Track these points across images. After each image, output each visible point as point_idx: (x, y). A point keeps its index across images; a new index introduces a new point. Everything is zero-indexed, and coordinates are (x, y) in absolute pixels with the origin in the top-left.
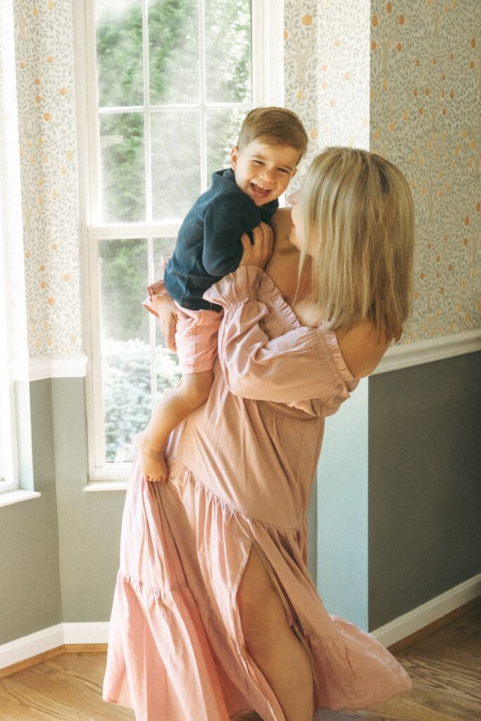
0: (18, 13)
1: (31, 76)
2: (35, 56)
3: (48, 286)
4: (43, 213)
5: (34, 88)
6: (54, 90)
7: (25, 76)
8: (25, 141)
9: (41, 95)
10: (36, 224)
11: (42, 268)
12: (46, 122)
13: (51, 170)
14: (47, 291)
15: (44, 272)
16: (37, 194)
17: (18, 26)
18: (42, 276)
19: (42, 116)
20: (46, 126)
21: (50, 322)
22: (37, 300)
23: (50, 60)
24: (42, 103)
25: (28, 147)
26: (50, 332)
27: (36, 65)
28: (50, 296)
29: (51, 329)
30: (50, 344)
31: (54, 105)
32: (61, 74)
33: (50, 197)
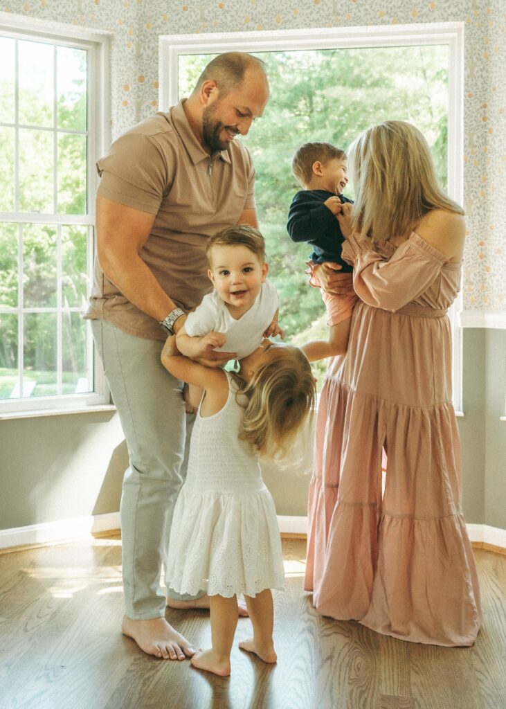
0: (469, 59)
1: (478, 103)
2: (483, 88)
3: (486, 256)
4: (485, 203)
5: (481, 111)
6: (496, 110)
7: (473, 103)
8: (469, 150)
9: (487, 115)
10: (477, 211)
11: (482, 244)
12: (490, 135)
13: (491, 170)
14: (485, 261)
15: (483, 247)
16: (480, 189)
17: (468, 69)
18: (481, 249)
19: (487, 131)
20: (490, 138)
21: (486, 285)
22: (475, 267)
23: (494, 89)
24: (488, 121)
25: (473, 154)
26: (487, 293)
27: (484, 94)
28: (487, 265)
29: (487, 290)
30: (486, 301)
31: (495, 122)
32: (500, 98)
33: (490, 190)
